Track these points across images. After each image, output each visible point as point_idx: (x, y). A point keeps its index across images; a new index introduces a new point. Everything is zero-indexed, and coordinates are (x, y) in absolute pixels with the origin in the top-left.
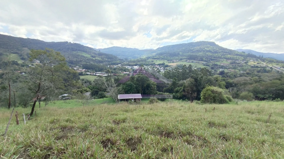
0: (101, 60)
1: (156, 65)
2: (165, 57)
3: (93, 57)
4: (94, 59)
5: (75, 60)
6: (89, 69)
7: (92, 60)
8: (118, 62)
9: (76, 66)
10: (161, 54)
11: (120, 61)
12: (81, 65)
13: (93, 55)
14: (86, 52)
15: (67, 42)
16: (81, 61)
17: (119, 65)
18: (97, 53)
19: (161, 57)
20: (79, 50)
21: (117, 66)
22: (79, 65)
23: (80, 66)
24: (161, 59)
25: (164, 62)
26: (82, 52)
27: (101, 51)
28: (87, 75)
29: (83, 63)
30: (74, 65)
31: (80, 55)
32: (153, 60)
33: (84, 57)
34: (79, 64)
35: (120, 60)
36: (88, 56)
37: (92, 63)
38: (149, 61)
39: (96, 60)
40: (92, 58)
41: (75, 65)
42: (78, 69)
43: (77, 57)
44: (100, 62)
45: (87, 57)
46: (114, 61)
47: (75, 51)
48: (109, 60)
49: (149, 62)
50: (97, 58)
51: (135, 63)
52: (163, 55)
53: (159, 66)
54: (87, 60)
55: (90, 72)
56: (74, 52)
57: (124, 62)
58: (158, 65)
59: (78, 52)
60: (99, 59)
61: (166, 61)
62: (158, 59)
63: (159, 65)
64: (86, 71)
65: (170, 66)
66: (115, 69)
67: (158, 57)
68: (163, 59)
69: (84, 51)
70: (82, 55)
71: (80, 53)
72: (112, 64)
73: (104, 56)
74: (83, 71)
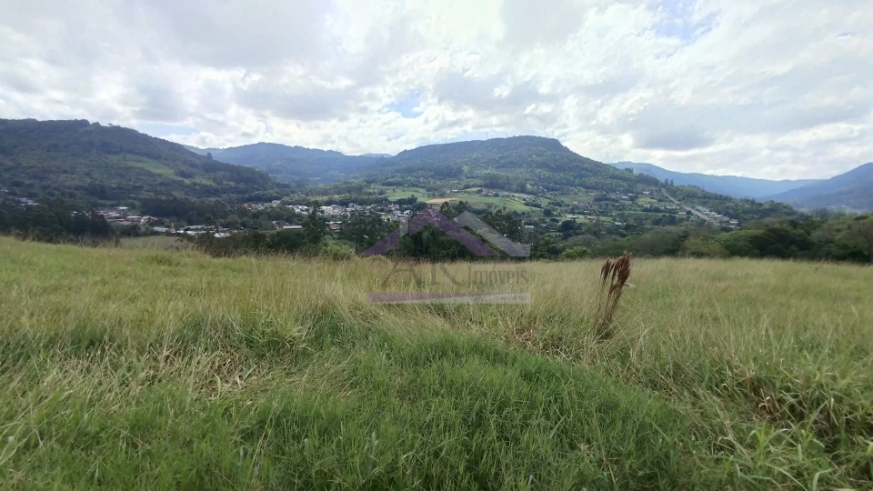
0: (214, 184)
1: (390, 203)
2: (421, 179)
3: (183, 175)
4: (187, 181)
5: (114, 186)
6: (167, 215)
7: (181, 185)
9: (118, 205)
10: (409, 171)
11: (278, 191)
12: (137, 203)
13: (184, 168)
14: (157, 158)
15: (84, 123)
16: (136, 189)
17: (275, 203)
18: (199, 163)
19: (409, 178)
20: (131, 152)
21: (267, 204)
22: (130, 201)
23: (132, 207)
24: (408, 187)
25: (416, 195)
26: (144, 159)
27: (215, 157)
28: (157, 233)
29: (144, 195)
30: (108, 203)
31: (131, 168)
32: (385, 187)
33: (151, 175)
34: (130, 198)
35: (278, 185)
36: (165, 171)
37: (179, 195)
38: (372, 191)
39: (195, 184)
40: (180, 179)
41: (114, 202)
42: (124, 217)
43: (122, 176)
44: (208, 192)
45: (160, 175)
46: (258, 190)
47: (116, 153)
48: (242, 186)
49: (370, 194)
50: (198, 180)
51: (326, 198)
52: (415, 174)
53: (398, 207)
54: (162, 184)
55: (169, 227)
56: (113, 159)
57: (293, 192)
58: (395, 203)
59: (129, 156)
60: (205, 182)
61: (423, 191)
62: (399, 184)
63: (400, 202)
64: (151, 224)
65: (432, 205)
66: (256, 215)
67: (398, 179)
68: (414, 185)
69: (148, 155)
70: (141, 169)
71: (132, 162)
72: (250, 200)
73: (223, 173)
74: (142, 221)
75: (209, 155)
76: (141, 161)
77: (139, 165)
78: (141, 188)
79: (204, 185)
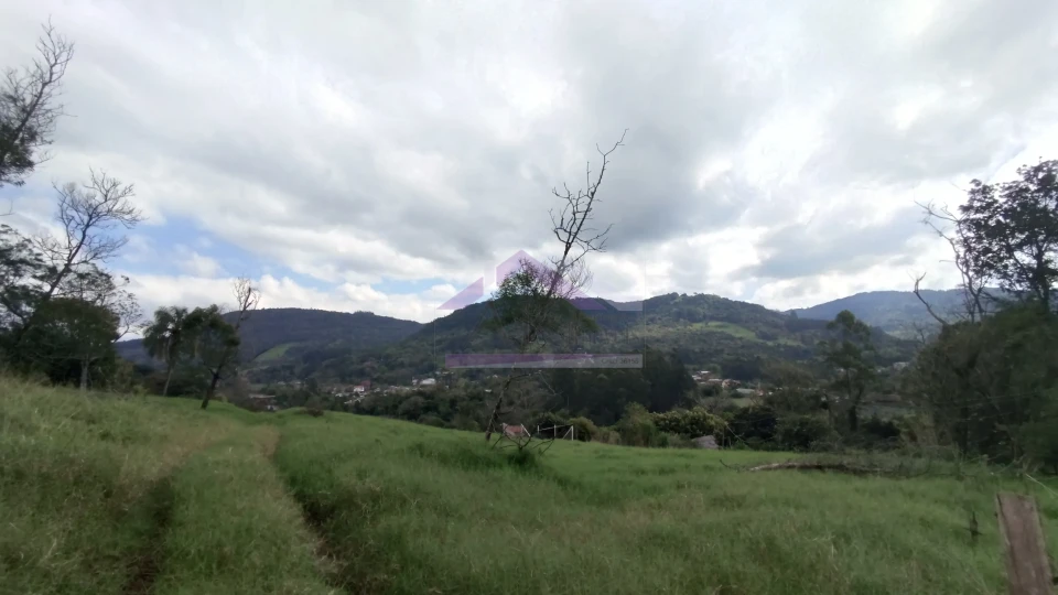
0: (802, 345)
3: (765, 337)
4: (770, 343)
5: (697, 350)
6: (749, 378)
7: (763, 347)
8: (889, 350)
9: (701, 369)
11: (901, 348)
12: (718, 367)
13: (765, 329)
14: (738, 322)
15: (673, 296)
16: (717, 353)
17: (901, 366)
18: (782, 323)
20: (713, 318)
22: (712, 365)
23: (713, 371)
26: (726, 323)
27: (800, 316)
29: (725, 358)
30: (692, 367)
31: (713, 333)
33: (731, 338)
35: (900, 343)
36: (745, 334)
39: (779, 345)
40: (761, 341)
41: (697, 367)
42: (707, 380)
43: (705, 341)
44: (795, 354)
45: (741, 339)
47: (700, 321)
50: (782, 341)
54: (743, 347)
55: (752, 388)
56: (697, 326)
59: (711, 323)
60: (790, 343)
64: (732, 387)
69: (730, 320)
70: (722, 332)
73: (813, 331)
74: (724, 384)
77: (719, 330)
78: (722, 351)
79: (790, 347)
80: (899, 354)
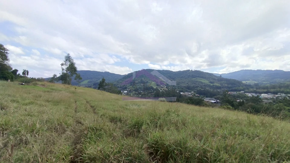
0: (220, 85)
3: (211, 83)
5: (192, 86)
6: (202, 94)
8: (241, 88)
13: (212, 81)
14: (205, 78)
15: (189, 71)
16: (197, 87)
17: (242, 92)
18: (216, 78)
20: (198, 77)
21: (238, 92)
22: (195, 90)
23: (195, 92)
27: (222, 76)
29: (199, 89)
31: (198, 81)
33: (202, 83)
34: (195, 89)
36: (206, 82)
37: (208, 88)
39: (214, 85)
40: (210, 84)
41: (191, 91)
43: (195, 83)
44: (218, 88)
47: (195, 77)
48: (230, 86)
50: (215, 84)
54: (204, 85)
56: (194, 79)
59: (198, 78)
60: (217, 85)
69: (202, 77)
70: (200, 81)
72: (232, 91)
73: (224, 82)
75: (221, 76)
76: (201, 79)
77: (199, 80)
80: (243, 89)
